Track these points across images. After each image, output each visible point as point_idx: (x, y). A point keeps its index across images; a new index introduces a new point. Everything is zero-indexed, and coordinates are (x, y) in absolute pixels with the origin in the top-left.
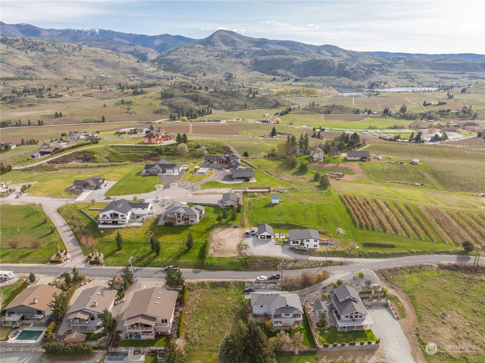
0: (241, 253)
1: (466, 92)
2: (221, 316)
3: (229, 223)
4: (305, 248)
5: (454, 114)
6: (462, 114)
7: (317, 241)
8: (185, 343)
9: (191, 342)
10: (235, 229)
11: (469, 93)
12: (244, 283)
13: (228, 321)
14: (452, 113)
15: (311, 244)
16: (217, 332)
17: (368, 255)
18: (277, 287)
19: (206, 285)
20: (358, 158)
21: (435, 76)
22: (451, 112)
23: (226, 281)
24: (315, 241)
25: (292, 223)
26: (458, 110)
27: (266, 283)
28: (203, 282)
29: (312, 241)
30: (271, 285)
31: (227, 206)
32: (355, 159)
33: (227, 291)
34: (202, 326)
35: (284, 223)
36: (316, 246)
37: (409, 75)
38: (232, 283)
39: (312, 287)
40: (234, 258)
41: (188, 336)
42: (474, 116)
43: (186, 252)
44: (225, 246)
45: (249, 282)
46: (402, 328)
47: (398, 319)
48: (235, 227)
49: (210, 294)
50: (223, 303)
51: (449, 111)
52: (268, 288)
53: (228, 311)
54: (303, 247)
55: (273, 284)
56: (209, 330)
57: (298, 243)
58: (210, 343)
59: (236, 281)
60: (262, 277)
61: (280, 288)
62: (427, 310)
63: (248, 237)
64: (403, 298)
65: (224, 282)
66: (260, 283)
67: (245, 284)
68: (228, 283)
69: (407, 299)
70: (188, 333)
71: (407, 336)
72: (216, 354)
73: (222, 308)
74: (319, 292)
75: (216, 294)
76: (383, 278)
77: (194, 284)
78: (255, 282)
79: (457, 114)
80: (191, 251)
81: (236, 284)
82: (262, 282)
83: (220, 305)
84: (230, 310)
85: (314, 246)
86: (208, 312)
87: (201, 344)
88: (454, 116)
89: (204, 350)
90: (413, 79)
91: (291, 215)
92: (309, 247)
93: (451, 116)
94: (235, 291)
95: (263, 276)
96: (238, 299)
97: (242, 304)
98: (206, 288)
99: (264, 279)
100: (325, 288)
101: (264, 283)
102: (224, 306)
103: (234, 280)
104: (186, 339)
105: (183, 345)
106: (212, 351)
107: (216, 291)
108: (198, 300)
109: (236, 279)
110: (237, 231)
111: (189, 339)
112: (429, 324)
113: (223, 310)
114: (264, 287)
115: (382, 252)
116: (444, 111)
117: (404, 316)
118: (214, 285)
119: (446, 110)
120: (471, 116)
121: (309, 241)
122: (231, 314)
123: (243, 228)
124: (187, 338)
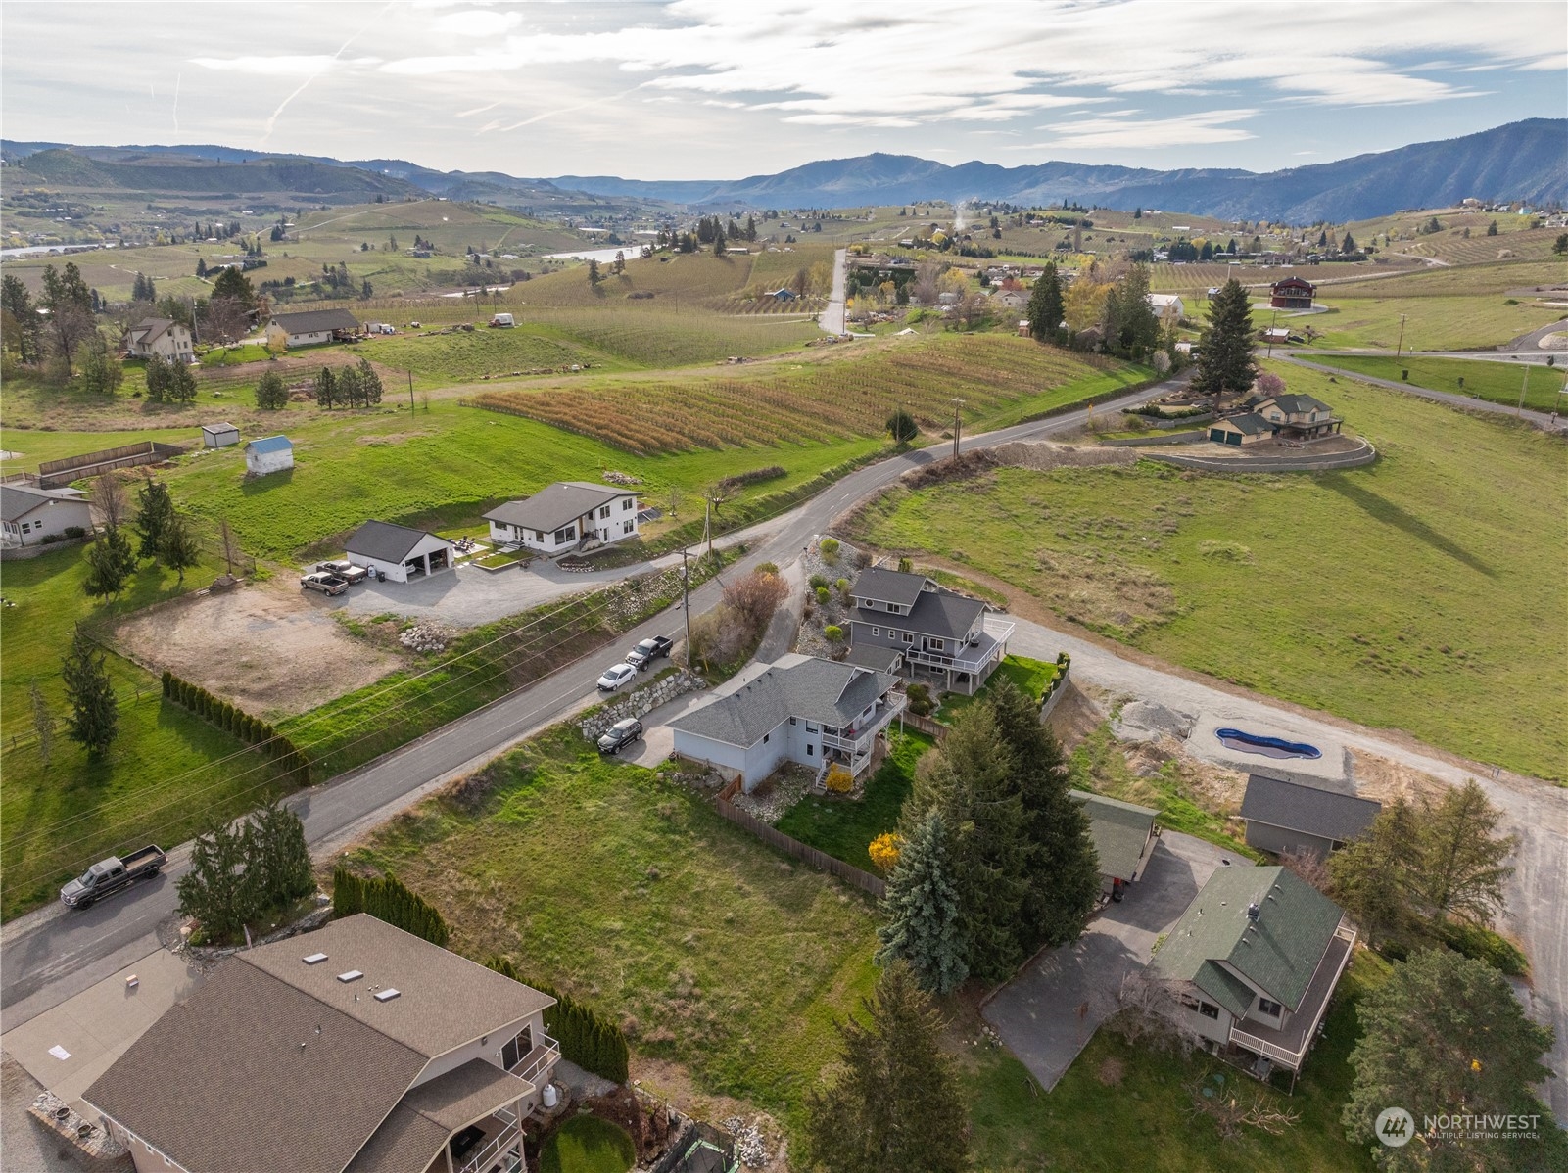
0: (410, 647)
1: (286, 239)
2: (655, 877)
3: (166, 586)
4: (602, 545)
5: (308, 290)
6: (328, 288)
7: (630, 506)
8: (678, 1069)
9: (700, 1045)
10: (228, 597)
11: (296, 241)
12: (571, 729)
13: (703, 872)
14: (302, 287)
15: (614, 526)
16: (723, 936)
17: (762, 509)
18: (687, 684)
19: (430, 821)
20: (323, 337)
21: (149, 207)
22: (297, 286)
23: (500, 759)
24: (625, 508)
25: (443, 502)
26: (314, 279)
27: (645, 685)
28: (407, 819)
29: (616, 506)
30: (664, 684)
31: (48, 540)
32: (314, 340)
33: (542, 789)
34: (644, 959)
35: (413, 510)
36: (631, 529)
37: (55, 206)
38: (528, 753)
39: (770, 631)
40: (400, 674)
41: (648, 1036)
42: (365, 292)
43: (96, 772)
44: (281, 662)
45: (589, 713)
46: (1035, 622)
47: (1003, 610)
48: (217, 590)
49: (492, 841)
50: (595, 836)
51: (290, 281)
52: (661, 701)
53: (650, 846)
54: (595, 543)
55: (671, 678)
56: (688, 949)
57: (570, 533)
58: (763, 983)
59: (534, 739)
60: (619, 668)
61: (699, 680)
62: (1013, 569)
63: (342, 593)
64: (949, 567)
65: (495, 767)
66: (626, 696)
67: (579, 730)
68: (513, 758)
69: (958, 566)
70: (632, 1027)
71: (1066, 632)
72: (833, 996)
73: (619, 851)
74: (806, 632)
75: (516, 825)
76: (863, 544)
77: (368, 852)
78: (611, 703)
79: (316, 288)
80: (117, 754)
81: (547, 745)
82: (631, 687)
83: (598, 848)
84: (652, 837)
85: (626, 531)
86: (588, 901)
87: (741, 1016)
88: (310, 296)
89: (781, 1025)
90: (78, 217)
91: (405, 483)
92: (611, 540)
93: (303, 297)
94: (575, 772)
95: (619, 665)
96: (630, 786)
97: (664, 787)
98: (446, 834)
99: (629, 675)
100: (807, 615)
101: (640, 689)
102: (613, 842)
103: (520, 739)
104: (652, 1055)
105: (686, 1083)
106: (807, 999)
107: (503, 814)
108: (479, 894)
109: (522, 731)
110: (249, 598)
111: (671, 1043)
112: (1056, 591)
113: (633, 853)
114: (647, 708)
115: (783, 494)
116: (276, 284)
117: (1001, 598)
118: (469, 799)
119: (282, 279)
120: (355, 292)
121: (608, 512)
122: (676, 845)
123: (264, 580)
124: (661, 1050)
